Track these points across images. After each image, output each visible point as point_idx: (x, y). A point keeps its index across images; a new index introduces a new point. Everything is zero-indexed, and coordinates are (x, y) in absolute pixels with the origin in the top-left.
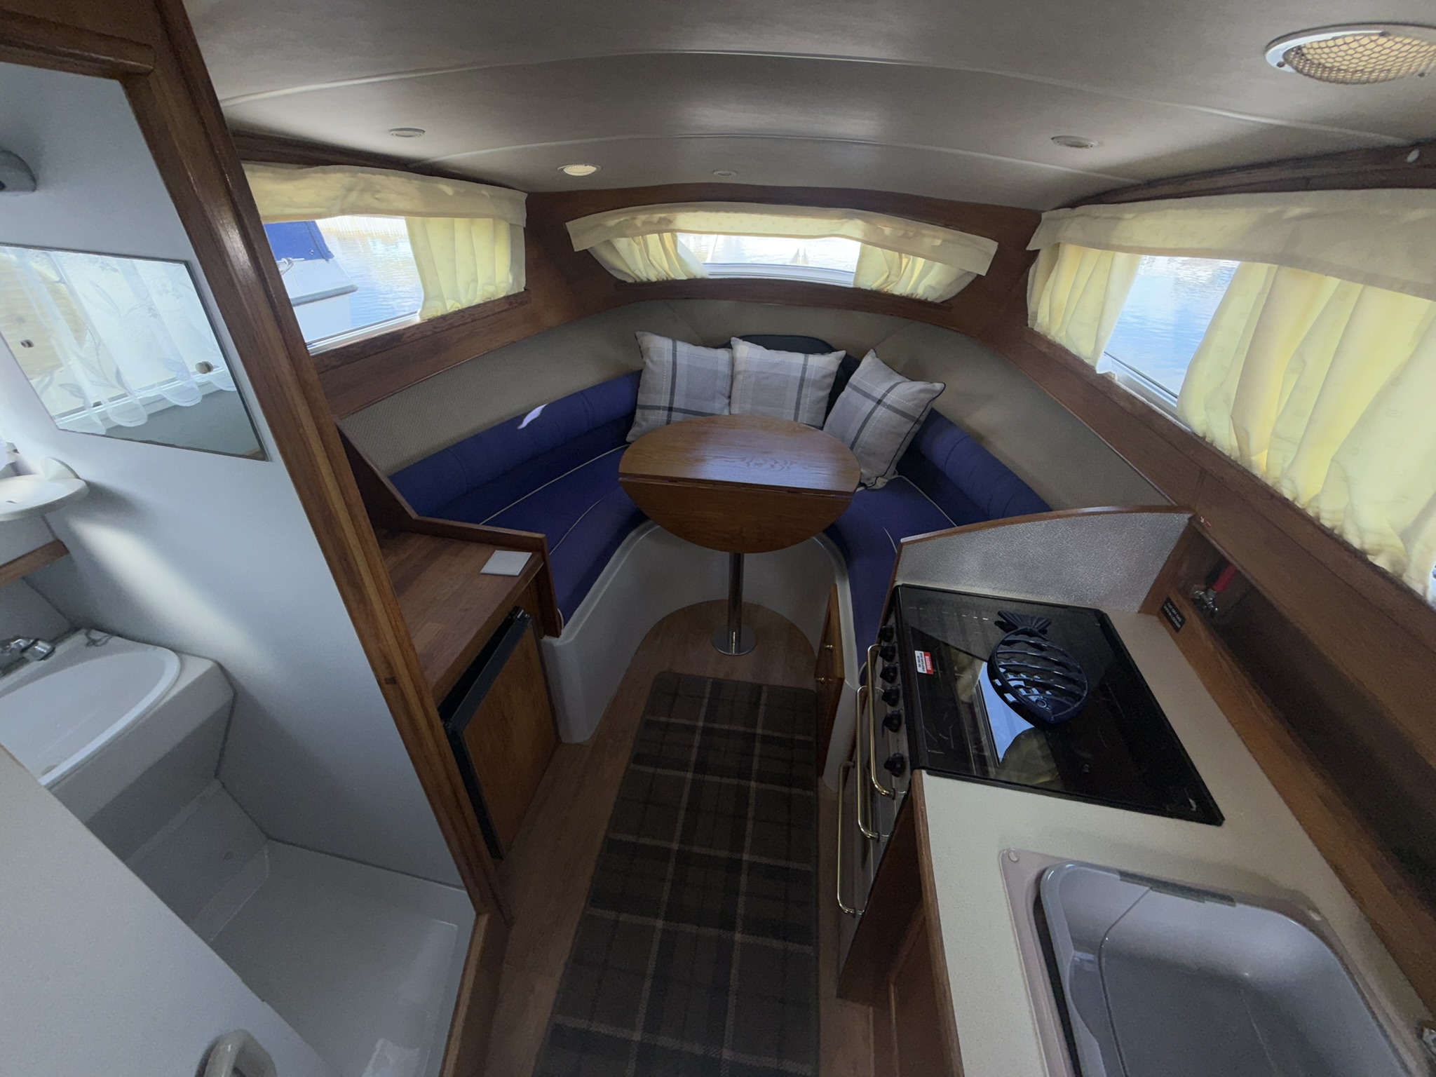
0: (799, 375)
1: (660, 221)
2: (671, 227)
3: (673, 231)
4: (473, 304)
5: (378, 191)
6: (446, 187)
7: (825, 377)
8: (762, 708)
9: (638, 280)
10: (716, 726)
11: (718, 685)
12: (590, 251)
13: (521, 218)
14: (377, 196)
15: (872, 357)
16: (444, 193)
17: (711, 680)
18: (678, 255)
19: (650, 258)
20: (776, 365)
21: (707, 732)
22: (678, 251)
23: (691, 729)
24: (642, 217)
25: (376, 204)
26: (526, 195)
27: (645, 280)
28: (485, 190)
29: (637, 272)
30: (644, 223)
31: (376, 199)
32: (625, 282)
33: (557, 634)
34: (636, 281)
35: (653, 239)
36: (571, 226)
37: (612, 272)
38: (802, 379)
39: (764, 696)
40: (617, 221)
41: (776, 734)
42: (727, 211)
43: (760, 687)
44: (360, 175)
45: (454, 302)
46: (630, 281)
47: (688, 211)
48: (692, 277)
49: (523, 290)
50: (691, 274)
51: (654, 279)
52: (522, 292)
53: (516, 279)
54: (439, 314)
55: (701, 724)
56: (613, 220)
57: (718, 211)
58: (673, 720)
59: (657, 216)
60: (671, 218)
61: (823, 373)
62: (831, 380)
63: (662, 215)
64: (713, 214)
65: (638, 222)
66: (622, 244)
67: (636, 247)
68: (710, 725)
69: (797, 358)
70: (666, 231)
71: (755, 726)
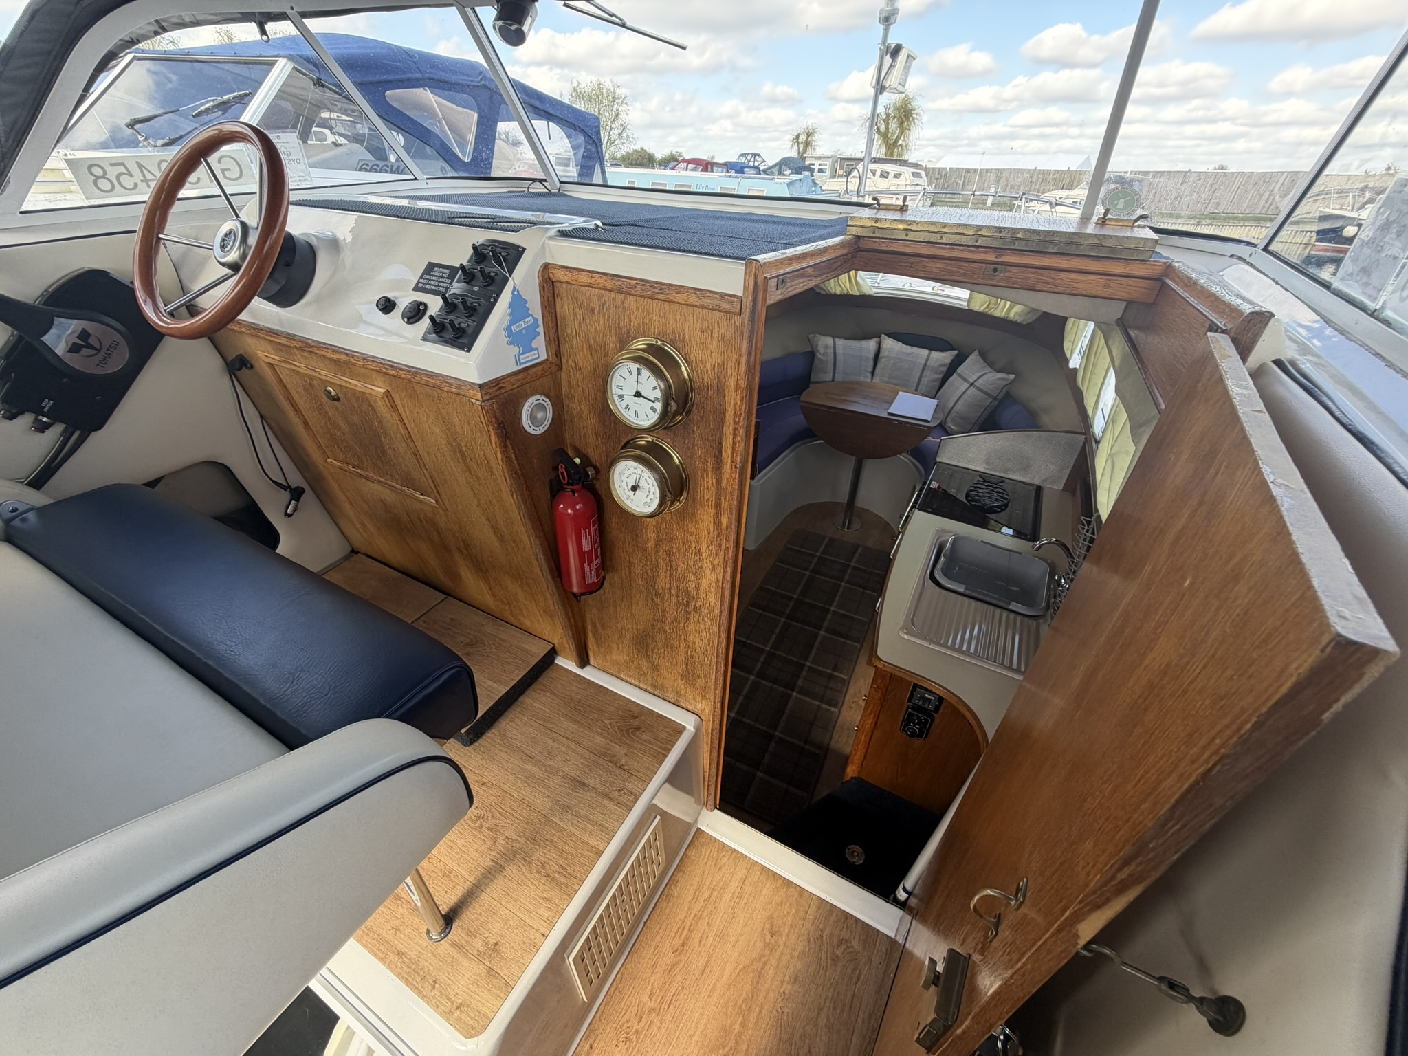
0: (923, 362)
7: (941, 366)
8: (857, 555)
10: (828, 557)
11: (832, 540)
15: (976, 354)
17: (829, 538)
18: (856, 281)
20: (908, 354)
21: (821, 558)
23: (814, 556)
27: (833, 293)
29: (830, 288)
34: (827, 294)
38: (925, 365)
39: (860, 551)
43: (858, 546)
46: (823, 293)
48: (863, 294)
51: (839, 293)
55: (818, 554)
58: (802, 550)
61: (940, 363)
62: (945, 369)
68: (824, 556)
69: (923, 352)
71: (851, 561)
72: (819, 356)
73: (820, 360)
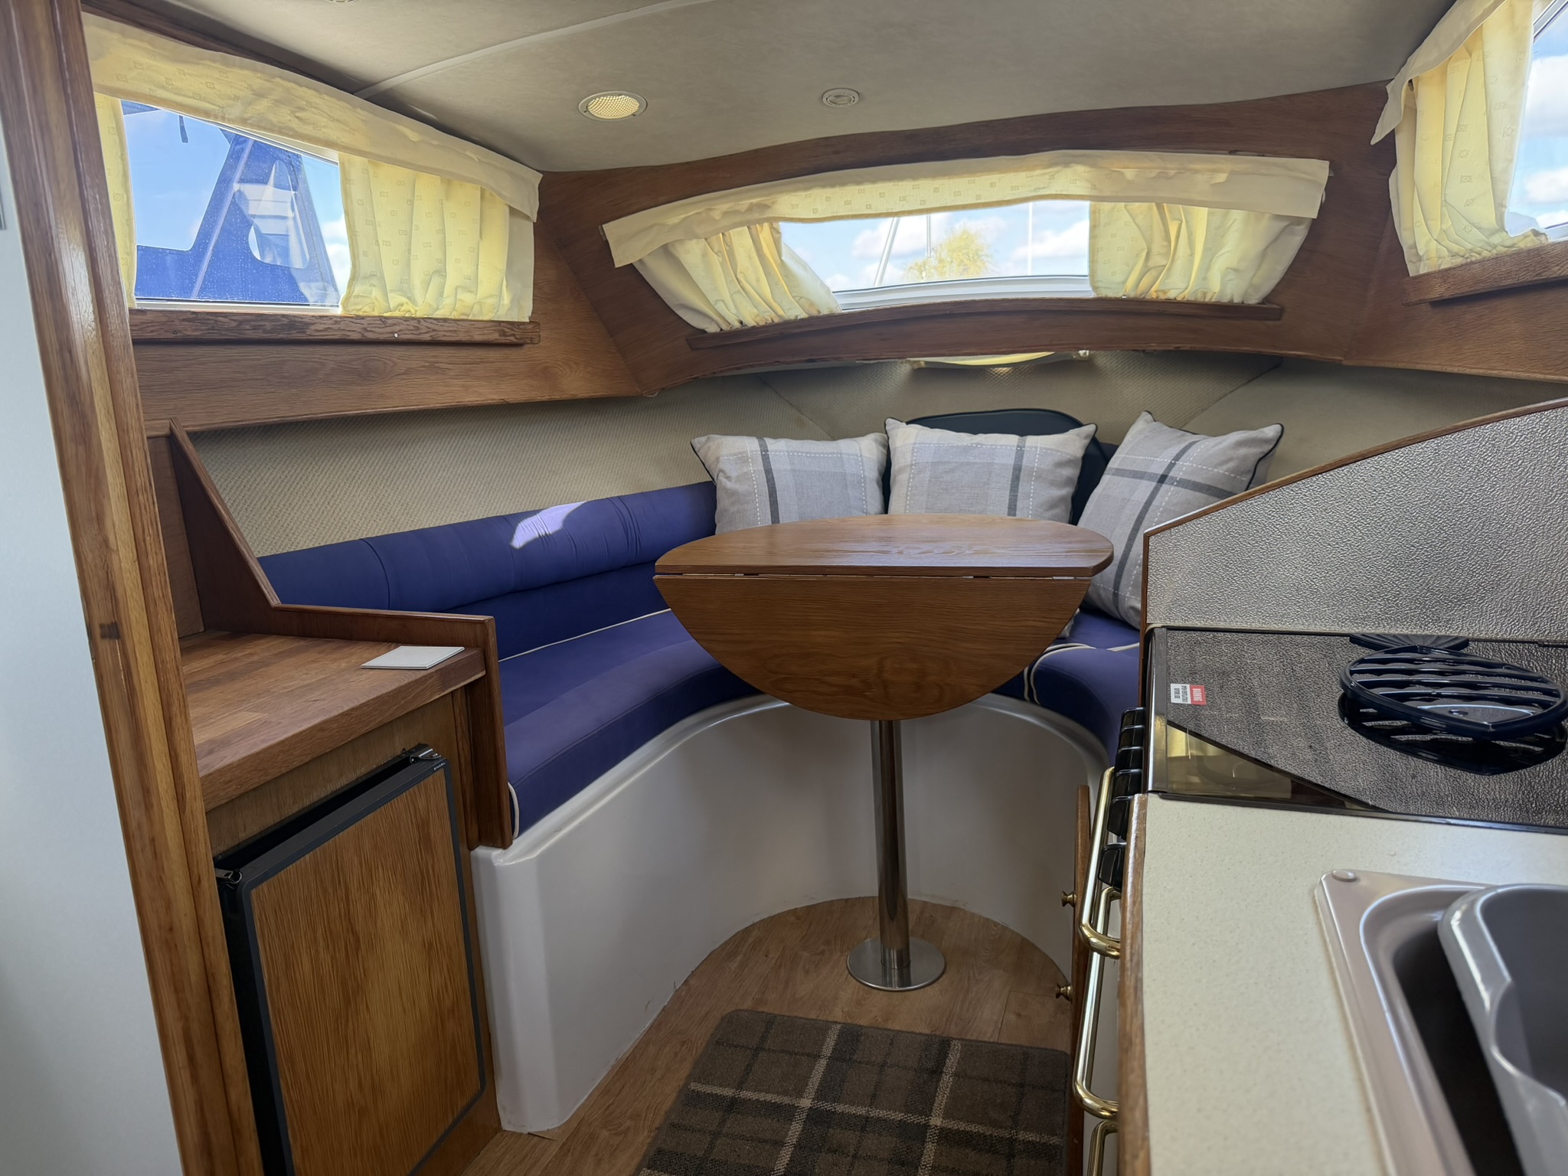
0: (1011, 461)
1: (750, 209)
2: (769, 214)
3: (772, 221)
4: (439, 314)
5: (301, 109)
6: (410, 130)
7: (1060, 464)
8: (947, 1080)
9: (725, 327)
10: (840, 1108)
11: (851, 1036)
12: (638, 267)
13: (531, 206)
14: (298, 114)
15: (1146, 421)
16: (405, 137)
17: (839, 1026)
18: (783, 265)
19: (740, 277)
20: (966, 450)
21: (816, 1117)
22: (783, 258)
23: (786, 1113)
24: (720, 205)
25: (295, 124)
26: (542, 175)
27: (737, 325)
28: (472, 151)
29: (720, 307)
30: (726, 214)
31: (298, 118)
32: (704, 331)
33: (504, 844)
34: (721, 329)
35: (741, 238)
36: (613, 230)
37: (681, 313)
38: (1017, 471)
39: (952, 1061)
40: (683, 216)
41: (974, 1128)
42: (858, 183)
43: (945, 1044)
44: (278, 80)
45: (404, 300)
46: (712, 329)
47: (796, 190)
48: (814, 313)
49: (528, 321)
50: (812, 304)
51: (750, 322)
52: (523, 323)
53: (516, 301)
54: (376, 313)
55: (806, 1103)
56: (674, 215)
57: (843, 184)
58: (746, 1094)
59: (745, 204)
60: (769, 203)
61: (1057, 457)
62: (1073, 472)
63: (754, 201)
64: (837, 190)
65: (716, 214)
66: (692, 253)
67: (716, 260)
68: (828, 1106)
69: (1008, 441)
70: (760, 222)
71: (927, 1112)
72: (729, 485)
73: (733, 493)
